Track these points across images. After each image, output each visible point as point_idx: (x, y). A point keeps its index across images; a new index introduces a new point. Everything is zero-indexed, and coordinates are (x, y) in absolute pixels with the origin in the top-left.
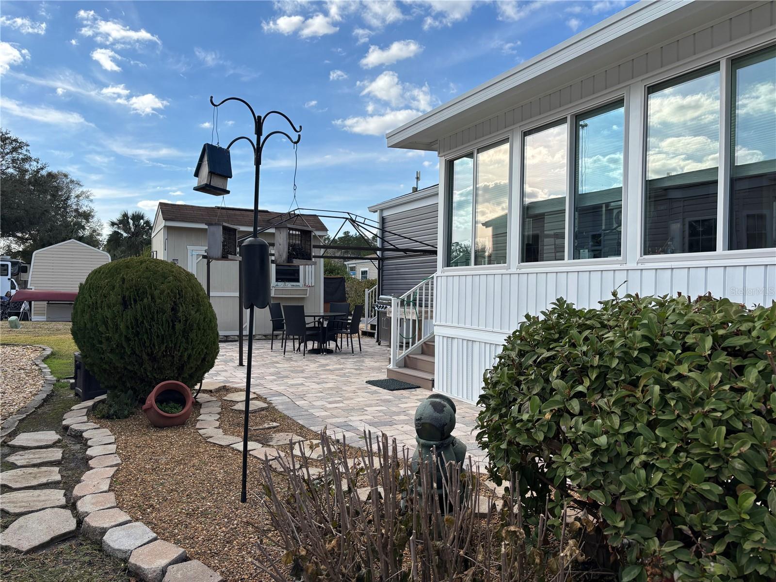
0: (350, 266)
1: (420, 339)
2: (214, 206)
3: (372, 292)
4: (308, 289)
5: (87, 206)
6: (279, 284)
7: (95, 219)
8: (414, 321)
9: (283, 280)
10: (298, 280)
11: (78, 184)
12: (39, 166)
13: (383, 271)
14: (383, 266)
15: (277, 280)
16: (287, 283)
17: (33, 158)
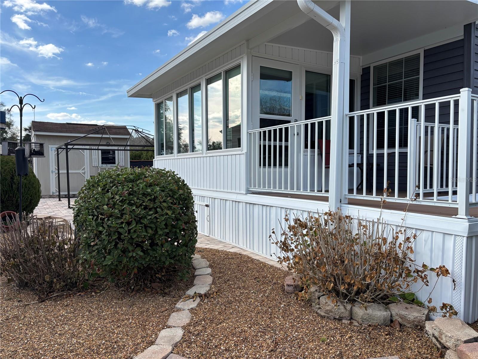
2: (65, 123)
5: (8, 119)
7: (14, 127)
9: (106, 163)
10: (114, 163)
11: (2, 105)
15: (102, 163)
16: (108, 165)
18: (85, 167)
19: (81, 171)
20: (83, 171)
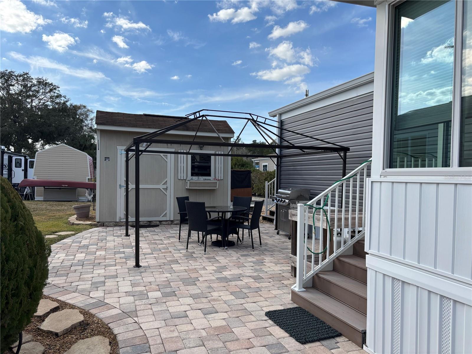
0: (255, 162)
1: (331, 252)
3: (271, 184)
4: (218, 182)
6: (194, 178)
8: (325, 231)
9: (197, 175)
10: (209, 175)
11: (92, 112)
12: (65, 100)
13: (281, 167)
14: (281, 163)
15: (192, 174)
16: (200, 177)
17: (62, 96)
18: (168, 179)
19: (161, 186)
20: (165, 187)
